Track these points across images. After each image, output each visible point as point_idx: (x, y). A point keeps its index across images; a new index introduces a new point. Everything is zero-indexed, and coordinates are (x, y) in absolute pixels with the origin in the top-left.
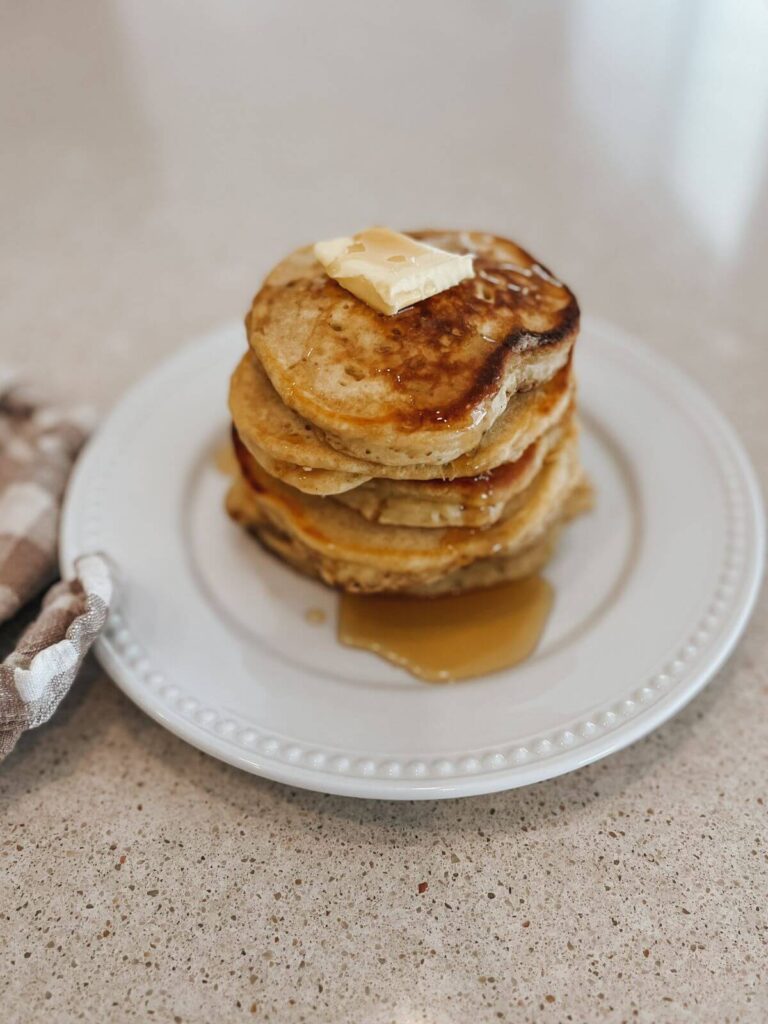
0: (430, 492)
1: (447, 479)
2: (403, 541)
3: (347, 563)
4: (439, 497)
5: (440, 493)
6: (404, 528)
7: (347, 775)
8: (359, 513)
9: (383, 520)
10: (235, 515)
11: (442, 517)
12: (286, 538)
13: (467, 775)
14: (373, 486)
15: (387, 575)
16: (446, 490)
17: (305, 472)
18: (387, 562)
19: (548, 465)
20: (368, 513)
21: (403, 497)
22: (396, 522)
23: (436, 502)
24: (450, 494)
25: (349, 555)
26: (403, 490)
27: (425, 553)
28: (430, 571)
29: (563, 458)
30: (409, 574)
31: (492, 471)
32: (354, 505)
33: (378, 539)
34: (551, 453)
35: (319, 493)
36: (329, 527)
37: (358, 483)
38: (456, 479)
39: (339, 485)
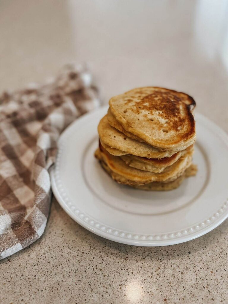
0: (144, 161)
1: (148, 158)
2: (135, 173)
3: (119, 175)
4: (146, 163)
5: (146, 161)
6: (136, 169)
7: (110, 234)
8: (125, 162)
9: (130, 165)
10: (96, 156)
11: (146, 168)
12: (106, 165)
13: (142, 240)
14: (129, 156)
15: (128, 181)
16: (148, 161)
17: (111, 148)
18: (128, 177)
19: (180, 160)
20: (127, 163)
21: (136, 160)
22: (134, 167)
23: (145, 164)
24: (149, 162)
25: (119, 173)
26: (137, 158)
27: (140, 177)
28: (140, 182)
29: (186, 160)
30: (134, 182)
31: (162, 158)
32: (124, 160)
33: (128, 171)
34: (182, 157)
35: (114, 155)
36: (117, 165)
37: (125, 154)
38: (151, 159)
39: (119, 153)
